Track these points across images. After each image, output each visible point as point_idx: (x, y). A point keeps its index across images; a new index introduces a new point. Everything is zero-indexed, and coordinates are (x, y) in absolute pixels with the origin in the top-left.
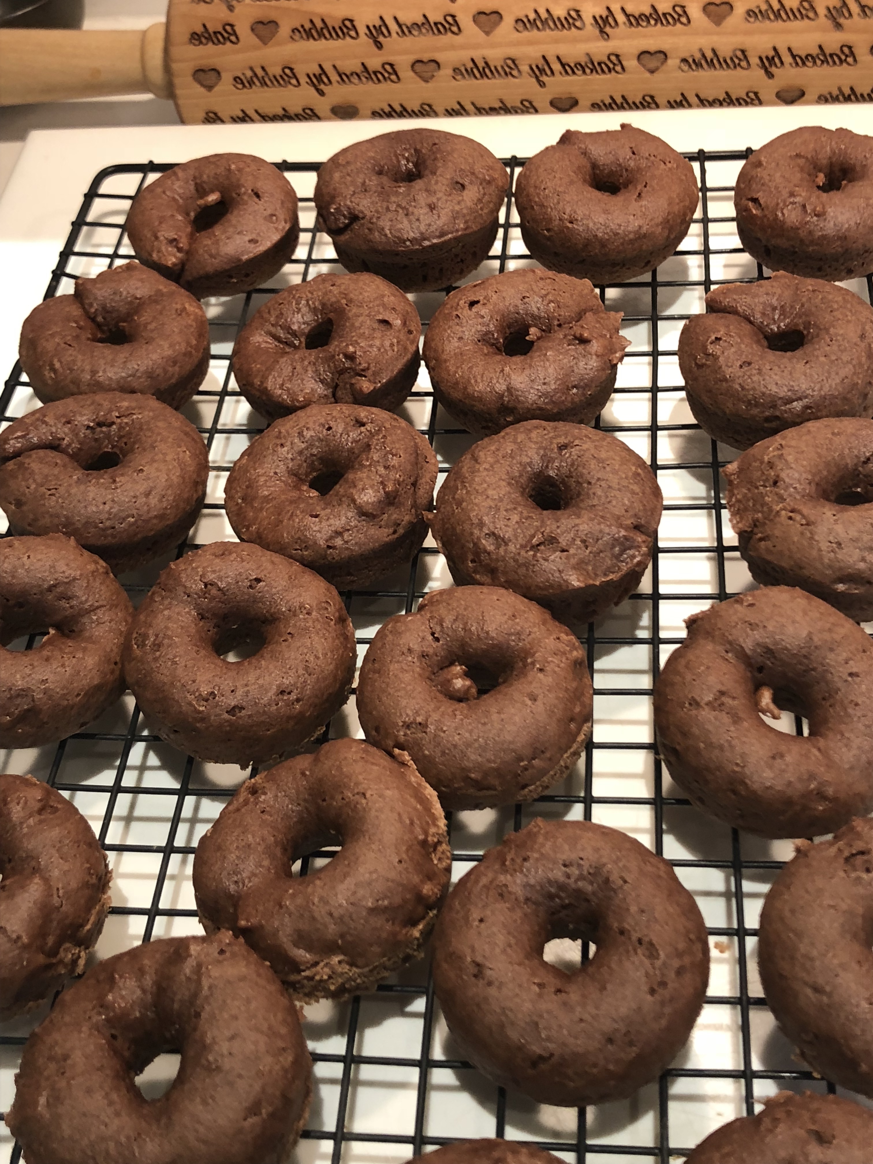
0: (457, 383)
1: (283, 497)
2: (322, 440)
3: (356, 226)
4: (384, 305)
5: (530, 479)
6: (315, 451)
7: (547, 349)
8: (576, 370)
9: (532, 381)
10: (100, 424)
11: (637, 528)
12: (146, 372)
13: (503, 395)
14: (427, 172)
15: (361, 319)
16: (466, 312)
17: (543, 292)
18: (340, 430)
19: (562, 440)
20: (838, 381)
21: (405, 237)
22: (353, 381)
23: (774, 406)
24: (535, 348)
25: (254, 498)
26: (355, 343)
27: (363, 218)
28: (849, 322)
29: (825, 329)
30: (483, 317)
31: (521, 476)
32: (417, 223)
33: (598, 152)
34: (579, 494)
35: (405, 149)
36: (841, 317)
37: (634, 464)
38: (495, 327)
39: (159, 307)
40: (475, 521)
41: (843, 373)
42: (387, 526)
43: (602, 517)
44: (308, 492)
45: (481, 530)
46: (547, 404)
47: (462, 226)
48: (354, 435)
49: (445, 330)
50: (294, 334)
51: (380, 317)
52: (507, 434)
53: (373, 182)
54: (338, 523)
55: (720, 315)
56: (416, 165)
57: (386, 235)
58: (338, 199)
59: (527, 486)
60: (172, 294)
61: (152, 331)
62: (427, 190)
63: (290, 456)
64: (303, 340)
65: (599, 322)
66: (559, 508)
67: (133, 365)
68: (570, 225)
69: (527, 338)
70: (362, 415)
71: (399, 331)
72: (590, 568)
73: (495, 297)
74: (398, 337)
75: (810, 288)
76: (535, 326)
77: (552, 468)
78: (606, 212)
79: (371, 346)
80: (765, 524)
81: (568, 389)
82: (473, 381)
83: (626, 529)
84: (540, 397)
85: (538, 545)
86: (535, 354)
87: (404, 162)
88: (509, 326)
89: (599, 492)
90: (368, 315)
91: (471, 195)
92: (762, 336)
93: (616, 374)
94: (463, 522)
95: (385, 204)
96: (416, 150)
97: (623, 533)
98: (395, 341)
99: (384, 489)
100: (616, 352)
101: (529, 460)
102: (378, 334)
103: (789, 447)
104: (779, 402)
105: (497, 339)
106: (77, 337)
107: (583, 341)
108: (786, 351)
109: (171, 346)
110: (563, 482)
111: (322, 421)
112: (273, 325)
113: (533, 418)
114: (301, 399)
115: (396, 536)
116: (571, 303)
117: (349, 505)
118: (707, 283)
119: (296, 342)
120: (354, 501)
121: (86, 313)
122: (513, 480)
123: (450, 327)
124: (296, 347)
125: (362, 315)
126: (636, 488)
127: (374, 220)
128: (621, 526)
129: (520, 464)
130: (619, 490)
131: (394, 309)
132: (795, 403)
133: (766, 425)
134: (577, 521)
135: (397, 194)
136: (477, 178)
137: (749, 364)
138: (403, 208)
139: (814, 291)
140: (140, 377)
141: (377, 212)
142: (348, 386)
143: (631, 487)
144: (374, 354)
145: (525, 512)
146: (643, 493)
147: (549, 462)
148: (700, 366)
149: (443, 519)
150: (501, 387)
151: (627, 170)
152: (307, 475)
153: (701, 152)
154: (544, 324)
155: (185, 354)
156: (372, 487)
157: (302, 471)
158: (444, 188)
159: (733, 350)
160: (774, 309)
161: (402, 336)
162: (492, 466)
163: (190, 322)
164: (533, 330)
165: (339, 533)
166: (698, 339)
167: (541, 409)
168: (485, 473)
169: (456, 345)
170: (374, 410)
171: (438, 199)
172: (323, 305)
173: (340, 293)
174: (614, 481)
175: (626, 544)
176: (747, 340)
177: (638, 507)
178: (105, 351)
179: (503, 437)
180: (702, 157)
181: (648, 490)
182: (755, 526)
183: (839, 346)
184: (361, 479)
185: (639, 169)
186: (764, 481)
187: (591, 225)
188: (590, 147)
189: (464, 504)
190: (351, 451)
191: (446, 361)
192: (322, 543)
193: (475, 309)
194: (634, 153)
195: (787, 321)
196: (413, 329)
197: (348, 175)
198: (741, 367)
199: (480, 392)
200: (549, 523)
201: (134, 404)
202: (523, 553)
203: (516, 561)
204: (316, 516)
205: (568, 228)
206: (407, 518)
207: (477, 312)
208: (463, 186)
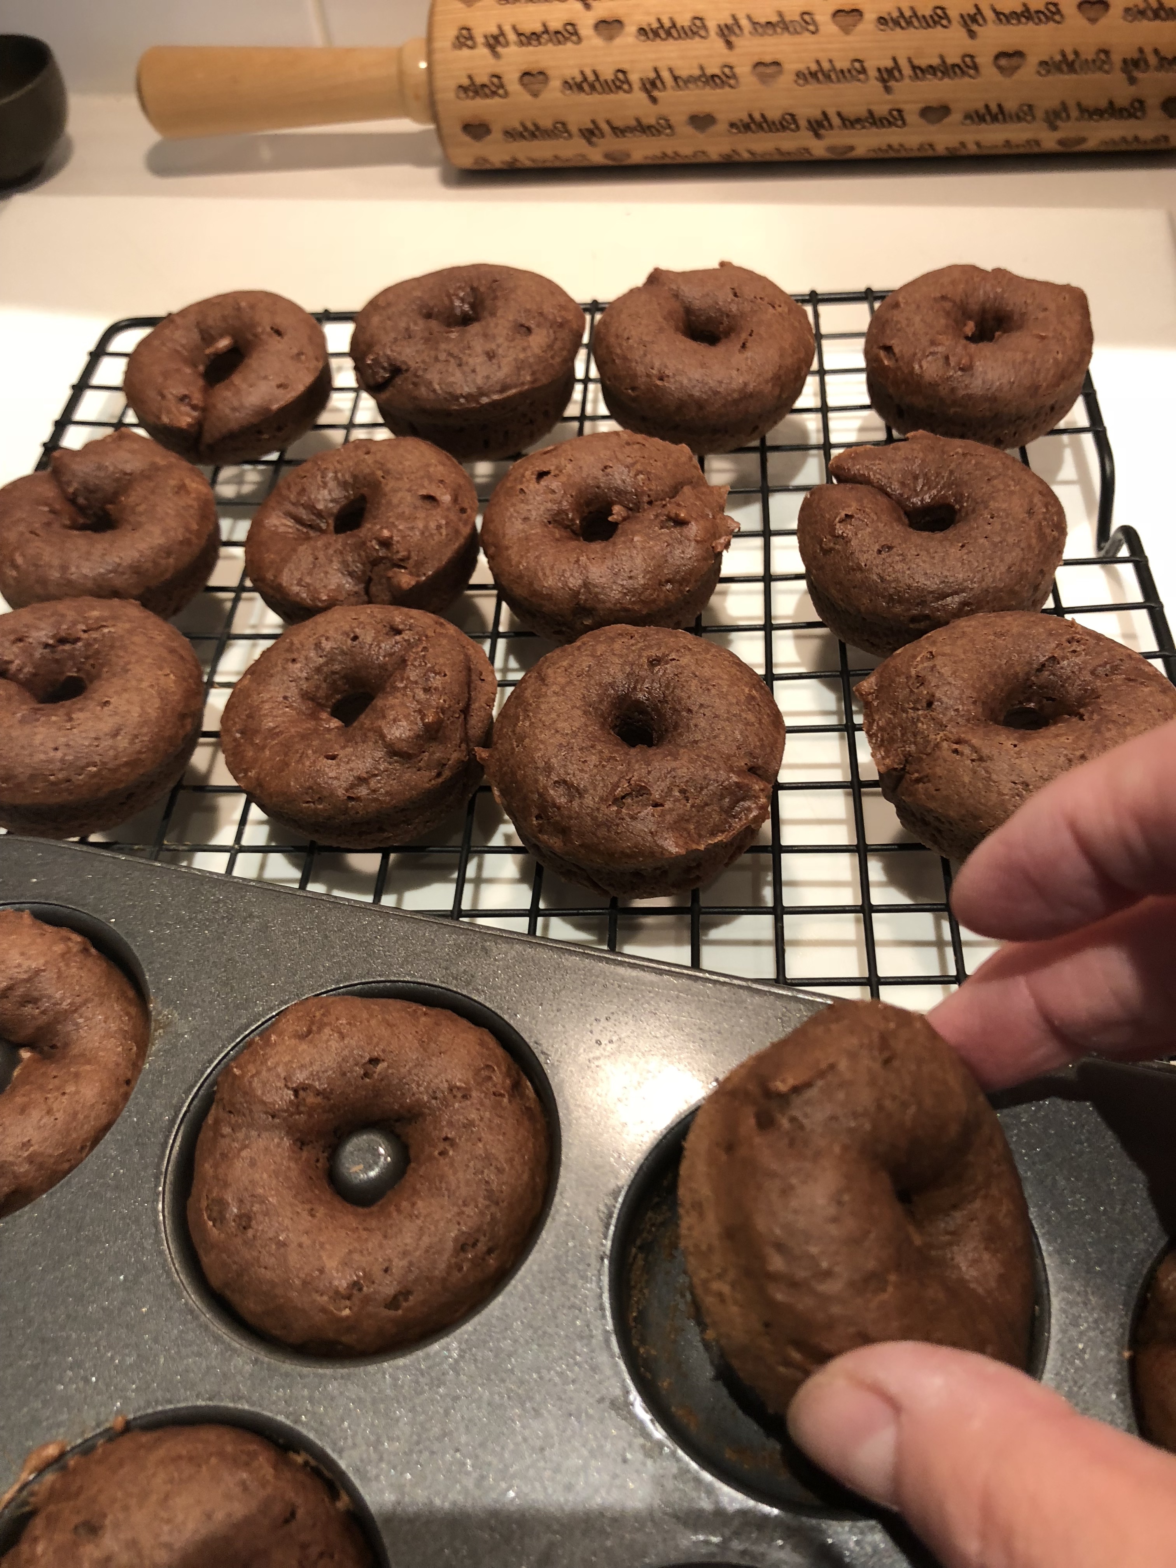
0: (521, 577)
1: (293, 730)
2: (346, 654)
3: (398, 381)
4: (430, 477)
5: (613, 705)
6: (337, 667)
7: (633, 534)
8: (670, 561)
9: (616, 574)
10: (62, 641)
11: (753, 770)
12: (131, 566)
13: (579, 593)
14: (486, 314)
15: (400, 495)
16: (532, 486)
17: (629, 460)
18: (369, 640)
19: (654, 652)
20: (1003, 569)
21: (459, 392)
22: (390, 574)
23: (923, 603)
24: (619, 531)
25: (256, 732)
26: (391, 526)
27: (407, 370)
28: (1012, 493)
29: (982, 502)
30: (553, 492)
31: (601, 701)
32: (473, 375)
33: (693, 294)
34: (676, 726)
35: (460, 288)
36: (1001, 487)
37: (746, 684)
38: (571, 504)
39: (152, 484)
40: (541, 764)
41: (1009, 559)
42: (428, 768)
43: (707, 758)
44: (328, 721)
45: (548, 777)
46: (634, 603)
47: (528, 378)
48: (386, 645)
49: (507, 509)
50: (319, 514)
51: (424, 492)
52: (584, 644)
53: (419, 326)
54: (362, 766)
55: (849, 486)
56: (473, 306)
57: (434, 391)
58: (376, 348)
59: (609, 714)
60: (170, 467)
61: (141, 514)
62: (485, 335)
63: (305, 675)
64: (331, 521)
65: (701, 500)
66: (650, 745)
67: (113, 559)
68: (659, 383)
69: (610, 519)
70: (398, 619)
71: (448, 509)
72: (692, 827)
73: (569, 466)
74: (446, 517)
75: (960, 450)
76: (620, 503)
77: (641, 690)
78: (703, 365)
79: (412, 529)
80: (920, 760)
81: (661, 584)
82: (540, 574)
83: (739, 773)
84: (626, 594)
85: (623, 797)
86: (619, 539)
87: (457, 303)
88: (588, 503)
89: (703, 724)
90: (409, 490)
91: (538, 340)
92: (902, 513)
93: (720, 563)
94: (525, 766)
95: (433, 353)
96: (473, 289)
97: (734, 778)
98: (444, 522)
99: (422, 719)
100: (720, 537)
101: (611, 680)
102: (421, 514)
103: (944, 655)
104: (930, 598)
105: (573, 520)
106: (48, 524)
107: (680, 523)
108: (933, 530)
109: (165, 531)
110: (656, 709)
111: (347, 628)
112: (293, 504)
113: (617, 621)
114: (325, 598)
115: (440, 780)
116: (665, 474)
117: (376, 742)
118: (827, 446)
119: (323, 526)
120: (382, 736)
121: (63, 491)
122: (589, 708)
123: (514, 505)
124: (322, 531)
125: (400, 489)
126: (751, 717)
127: (420, 373)
128: (731, 769)
129: (600, 684)
130: (728, 719)
131: (442, 481)
132: (949, 599)
133: (911, 626)
134: (674, 764)
135: (448, 340)
136: (546, 319)
137: (890, 548)
138: (455, 357)
139: (964, 455)
140: (123, 573)
141: (424, 362)
142: (384, 581)
143: (744, 715)
144: (415, 539)
145: (606, 751)
146: (760, 723)
147: (637, 682)
148: (826, 552)
149: (499, 760)
150: (575, 582)
151: (728, 316)
152: (328, 697)
153: (813, 294)
154: (629, 501)
155: (181, 543)
156: (407, 717)
157: (321, 693)
158: (505, 332)
159: (869, 530)
160: (916, 478)
161: (453, 516)
162: (563, 688)
163: (190, 502)
164: (616, 509)
165: (362, 780)
166: (823, 517)
167: (626, 610)
168: (554, 699)
169: (521, 527)
170: (414, 612)
171: (499, 346)
172: (355, 477)
173: (376, 462)
174: (721, 707)
175: (739, 793)
176: (884, 518)
177: (753, 741)
178: (80, 541)
179: (579, 648)
180: (814, 298)
181: (766, 720)
182: (907, 761)
183: (1003, 524)
184: (392, 707)
185: (742, 315)
186: (915, 702)
187: (685, 382)
188: (682, 287)
189: (527, 740)
190: (383, 667)
191: (507, 548)
192: (340, 792)
193: (543, 483)
194: (735, 295)
195: (935, 492)
196: (466, 505)
197: (389, 319)
198: (879, 552)
199: (550, 588)
200: (637, 766)
201: (106, 614)
202: (603, 807)
203: (595, 819)
204: (333, 757)
205: (657, 386)
206: (455, 756)
207: (547, 486)
208: (529, 330)
